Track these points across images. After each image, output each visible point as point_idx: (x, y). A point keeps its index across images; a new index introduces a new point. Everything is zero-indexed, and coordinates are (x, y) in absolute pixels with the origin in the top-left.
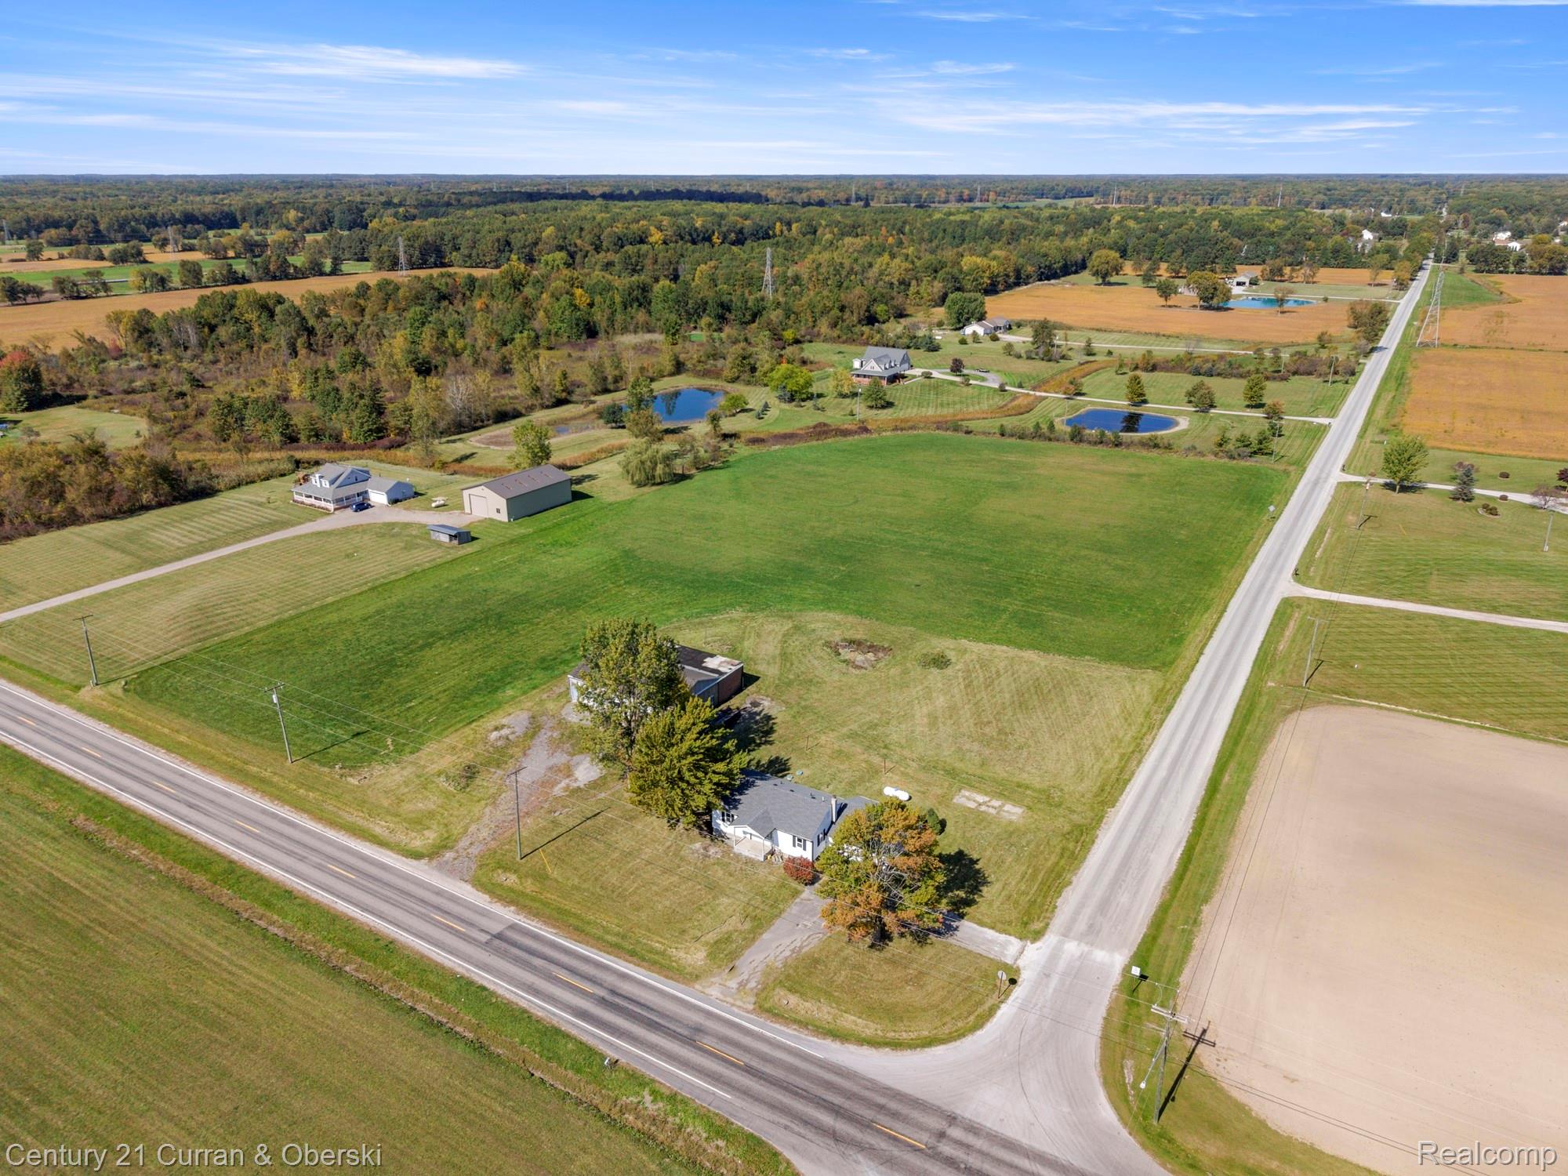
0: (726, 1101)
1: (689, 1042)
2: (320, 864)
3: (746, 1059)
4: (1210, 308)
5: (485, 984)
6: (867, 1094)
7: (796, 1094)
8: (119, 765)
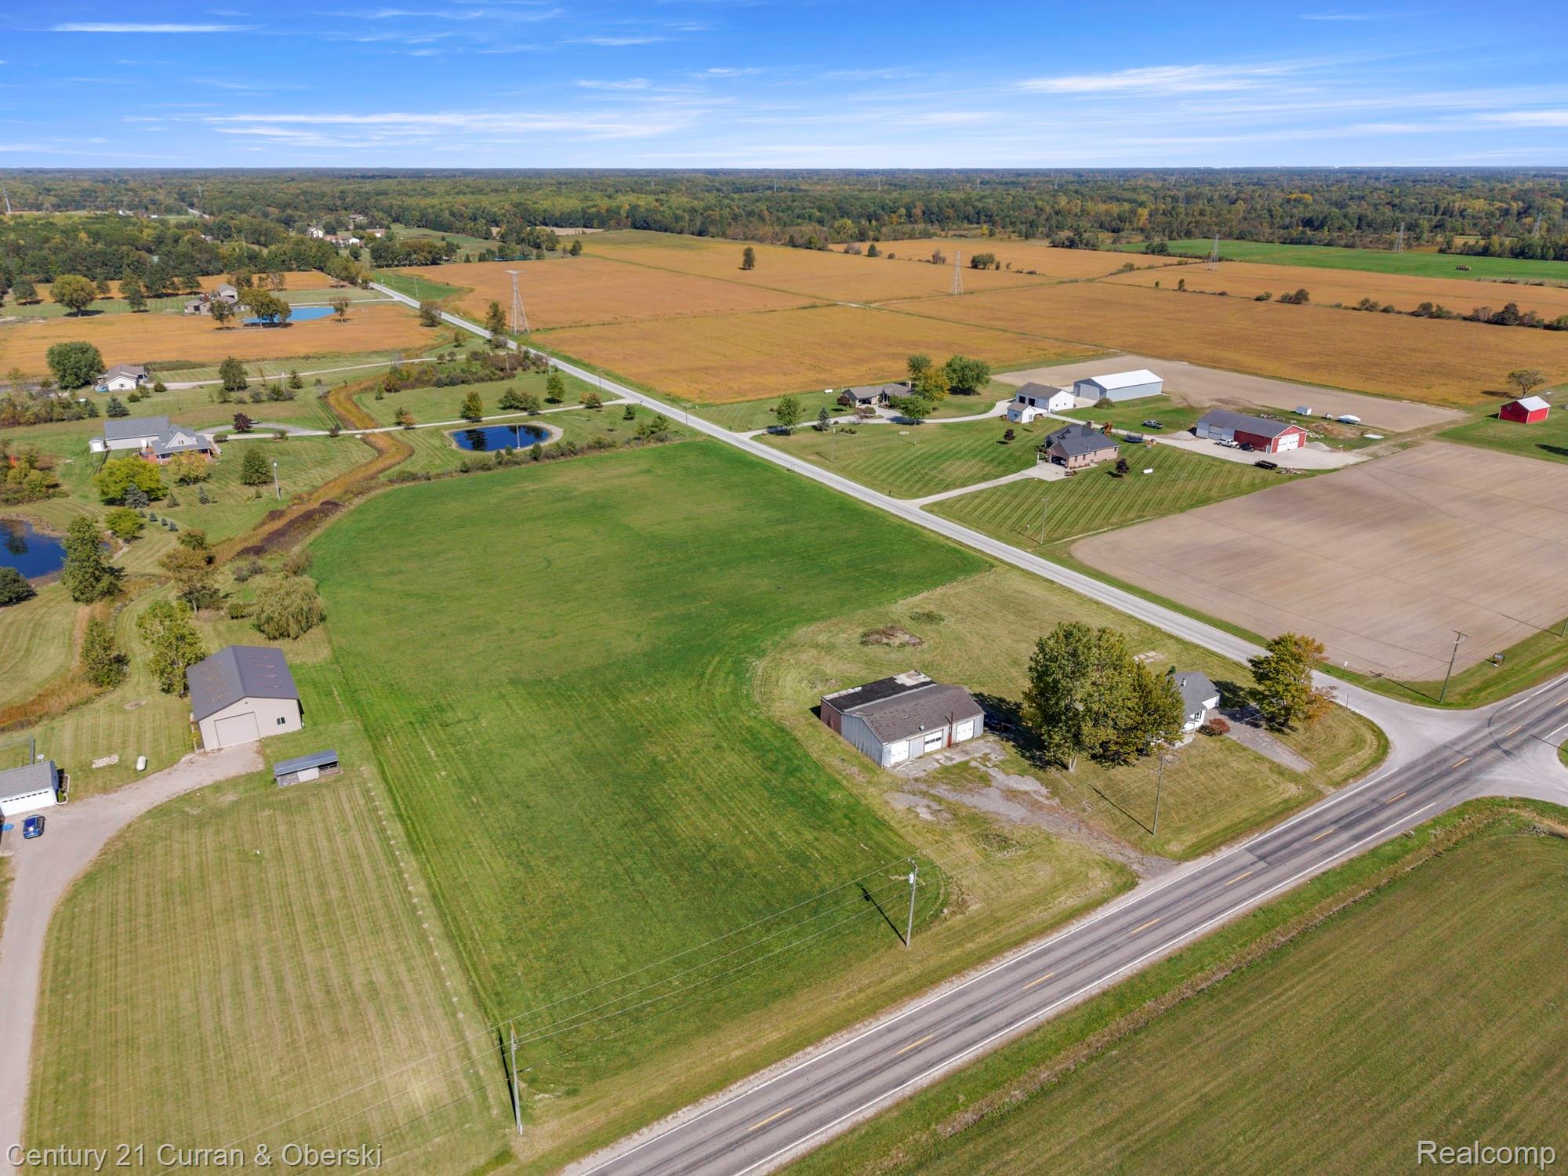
0: (1436, 806)
1: (1384, 807)
2: (1128, 938)
3: (1402, 792)
4: (273, 325)
5: (1323, 870)
6: (1428, 764)
7: (1427, 785)
8: (831, 1086)
